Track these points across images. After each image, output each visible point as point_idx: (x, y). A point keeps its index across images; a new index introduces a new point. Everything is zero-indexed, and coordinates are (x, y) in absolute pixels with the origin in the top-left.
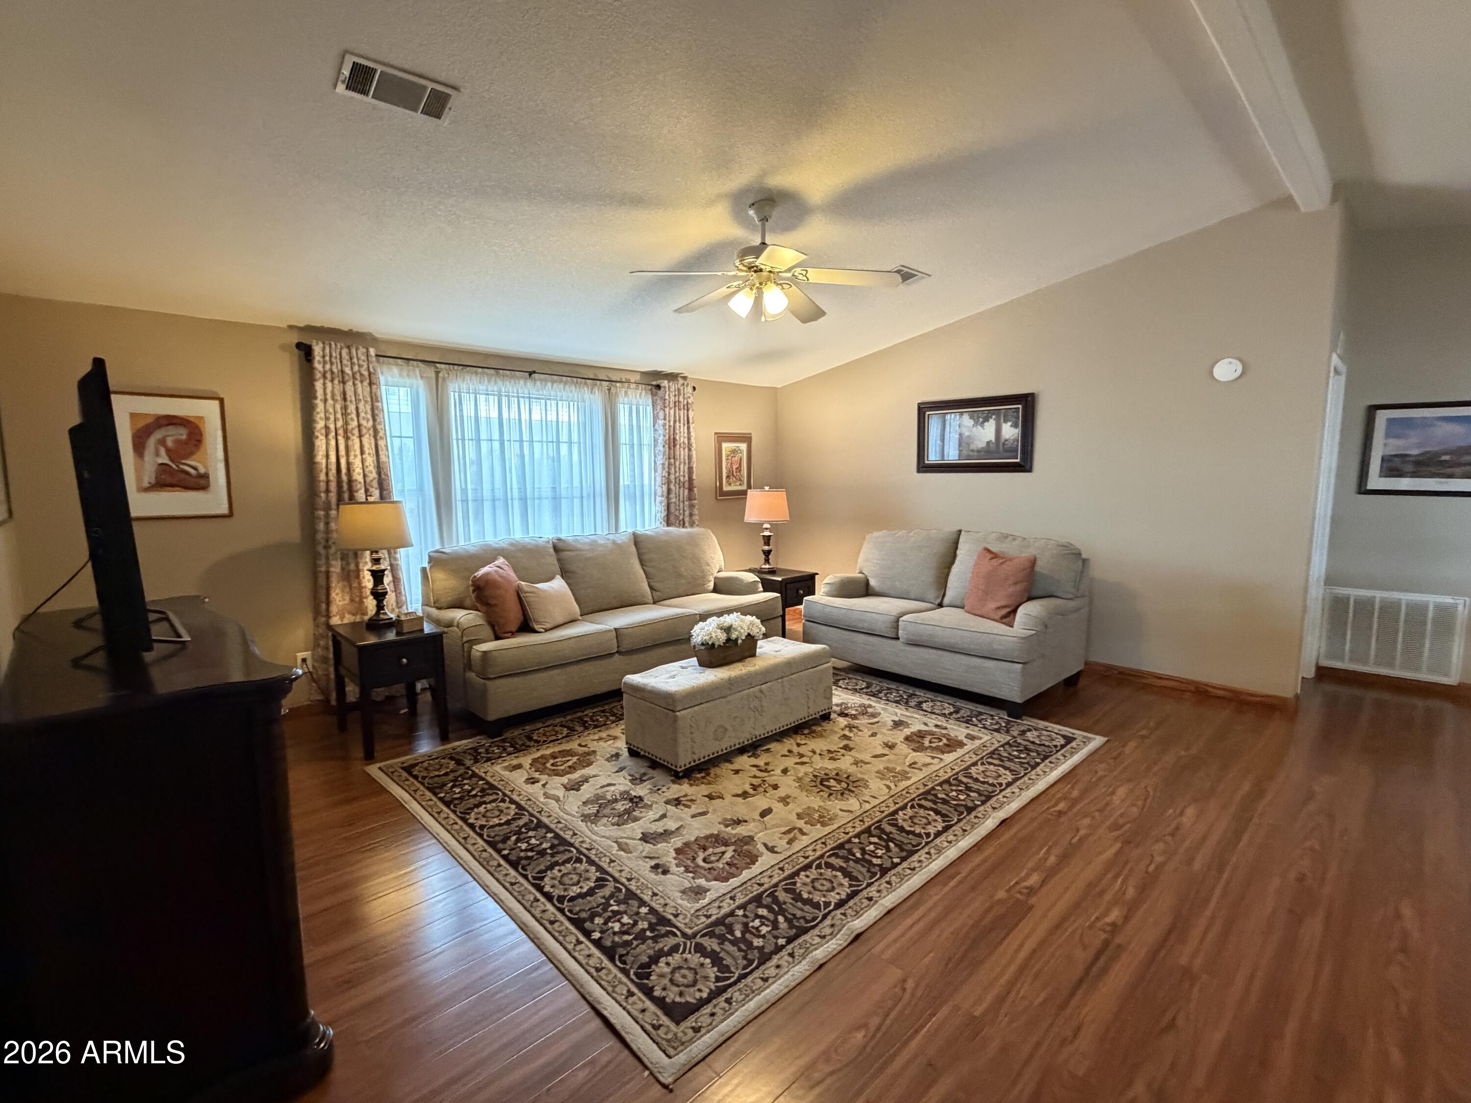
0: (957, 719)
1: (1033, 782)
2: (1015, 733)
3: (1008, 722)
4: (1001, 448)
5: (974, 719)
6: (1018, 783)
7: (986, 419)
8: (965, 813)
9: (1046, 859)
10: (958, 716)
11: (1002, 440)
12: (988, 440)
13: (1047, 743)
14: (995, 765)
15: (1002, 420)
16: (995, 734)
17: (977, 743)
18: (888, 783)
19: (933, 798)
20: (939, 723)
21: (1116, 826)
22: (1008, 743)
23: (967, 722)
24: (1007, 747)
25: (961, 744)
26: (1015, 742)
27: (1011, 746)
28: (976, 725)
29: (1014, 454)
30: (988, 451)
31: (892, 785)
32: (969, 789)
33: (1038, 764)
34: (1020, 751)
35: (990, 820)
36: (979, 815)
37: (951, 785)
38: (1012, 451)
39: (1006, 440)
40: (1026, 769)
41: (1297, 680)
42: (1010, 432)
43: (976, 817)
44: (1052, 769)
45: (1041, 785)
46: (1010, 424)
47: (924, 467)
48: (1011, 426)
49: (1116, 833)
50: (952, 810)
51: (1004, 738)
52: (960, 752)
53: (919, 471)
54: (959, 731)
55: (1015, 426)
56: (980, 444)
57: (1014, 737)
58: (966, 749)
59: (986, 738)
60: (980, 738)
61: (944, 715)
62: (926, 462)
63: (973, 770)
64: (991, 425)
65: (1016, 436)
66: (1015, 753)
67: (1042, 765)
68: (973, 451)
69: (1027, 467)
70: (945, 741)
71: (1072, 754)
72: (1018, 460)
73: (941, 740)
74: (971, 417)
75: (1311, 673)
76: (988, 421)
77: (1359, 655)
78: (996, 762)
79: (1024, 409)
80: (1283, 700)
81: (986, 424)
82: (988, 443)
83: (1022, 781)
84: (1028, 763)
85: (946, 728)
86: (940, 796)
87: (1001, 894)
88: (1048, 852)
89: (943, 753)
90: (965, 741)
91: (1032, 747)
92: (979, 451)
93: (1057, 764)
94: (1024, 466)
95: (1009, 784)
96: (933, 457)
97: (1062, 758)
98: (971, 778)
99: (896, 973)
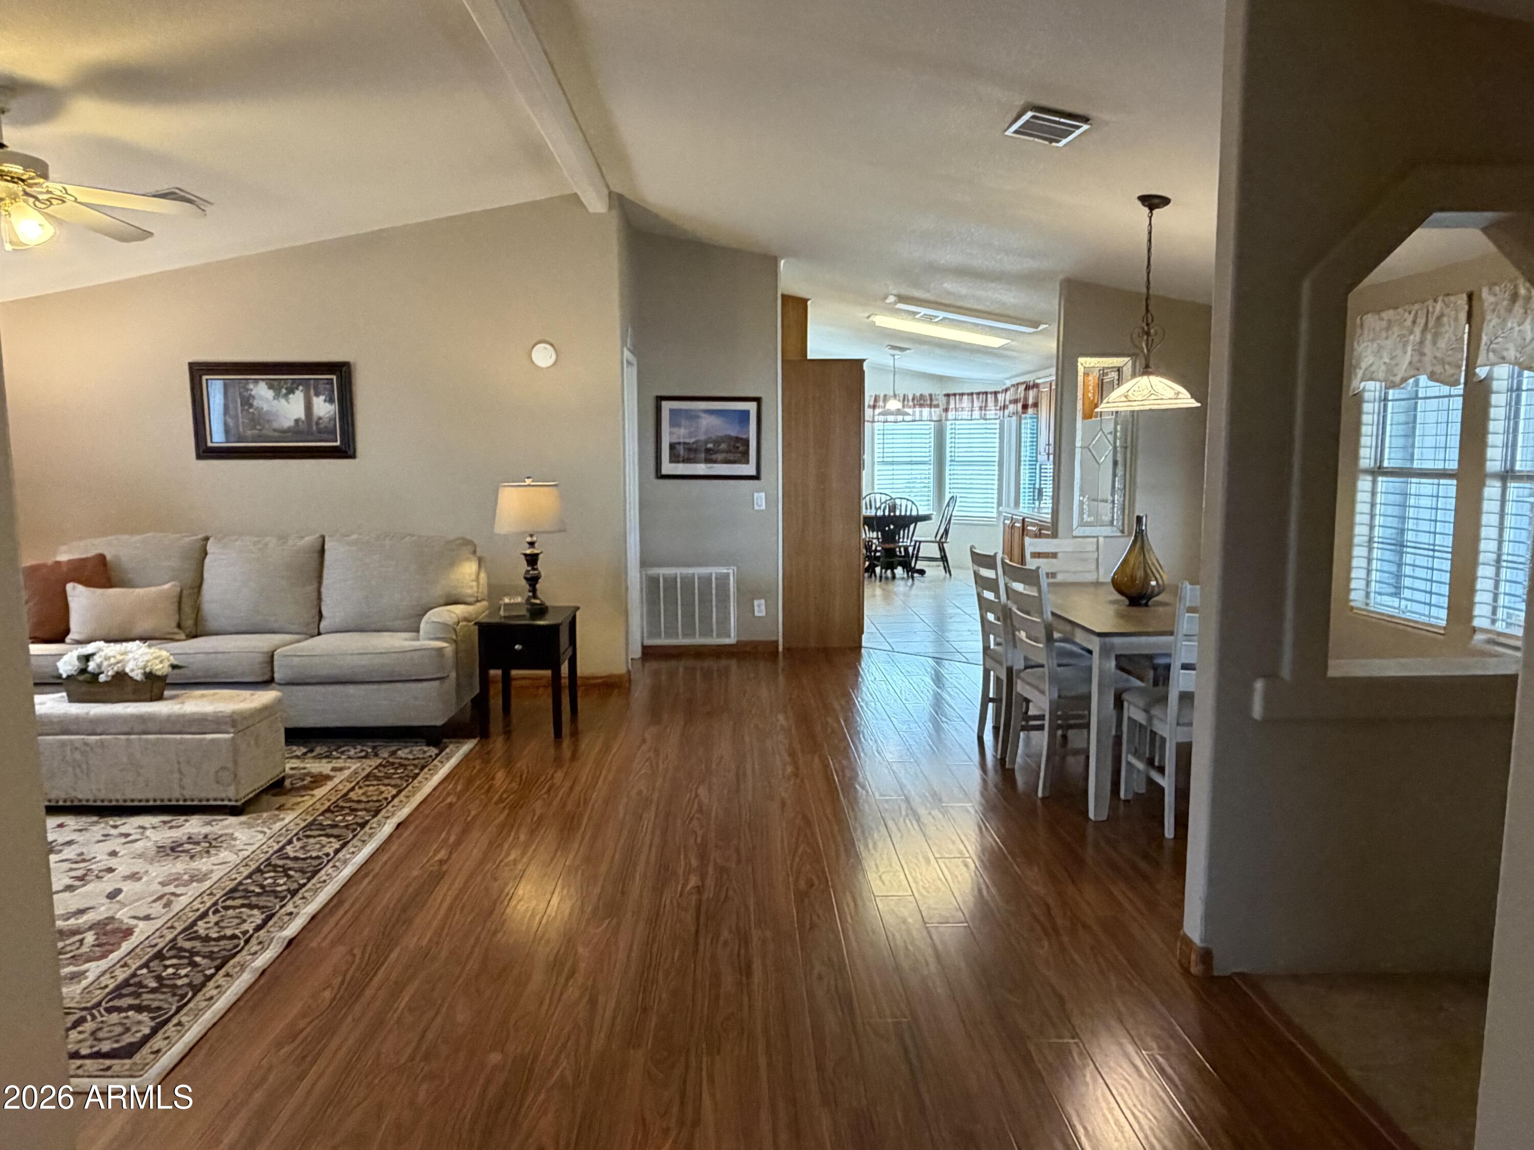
0: (314, 757)
1: (418, 789)
2: (386, 755)
3: (374, 748)
4: (314, 428)
5: (334, 753)
6: (403, 793)
7: (291, 391)
8: (359, 829)
9: (448, 839)
10: (314, 754)
11: (315, 419)
12: (296, 417)
13: (421, 756)
14: (373, 785)
15: (312, 392)
16: (364, 760)
17: (347, 773)
18: (259, 829)
19: (319, 827)
20: (294, 766)
21: (501, 800)
22: (380, 765)
23: (327, 757)
24: (381, 768)
25: (328, 778)
26: (388, 762)
27: (385, 766)
28: (339, 758)
29: (332, 436)
30: (297, 431)
31: (265, 830)
32: (353, 810)
33: (418, 775)
34: (396, 769)
35: (386, 826)
36: (374, 825)
37: (333, 812)
38: (326, 432)
39: (320, 418)
40: (407, 781)
41: (627, 662)
42: (324, 408)
43: (371, 828)
44: (432, 775)
45: (427, 789)
46: (322, 398)
47: (205, 452)
48: (325, 401)
49: (502, 805)
50: (344, 830)
51: (376, 762)
52: (330, 785)
53: (199, 457)
54: (323, 767)
55: (331, 400)
56: (288, 423)
57: (384, 759)
58: (336, 781)
59: (354, 767)
60: (349, 768)
61: (297, 757)
62: (210, 444)
63: (352, 795)
64: (298, 398)
65: (332, 413)
66: (392, 771)
67: (422, 774)
68: (275, 430)
69: (351, 452)
70: (309, 779)
71: (448, 759)
72: (338, 443)
73: (303, 780)
74: (271, 387)
75: (637, 653)
76: (294, 393)
77: (671, 631)
78: (375, 783)
79: (340, 379)
80: (620, 677)
81: (291, 396)
82: (297, 421)
83: (407, 790)
84: (407, 776)
85: (305, 768)
86: (325, 823)
87: (415, 873)
88: (449, 833)
89: (312, 789)
90: (332, 774)
91: (406, 762)
92: (284, 431)
93: (436, 770)
94: (346, 451)
95: (394, 797)
96: (217, 437)
97: (439, 764)
98: (353, 801)
99: (341, 949)
